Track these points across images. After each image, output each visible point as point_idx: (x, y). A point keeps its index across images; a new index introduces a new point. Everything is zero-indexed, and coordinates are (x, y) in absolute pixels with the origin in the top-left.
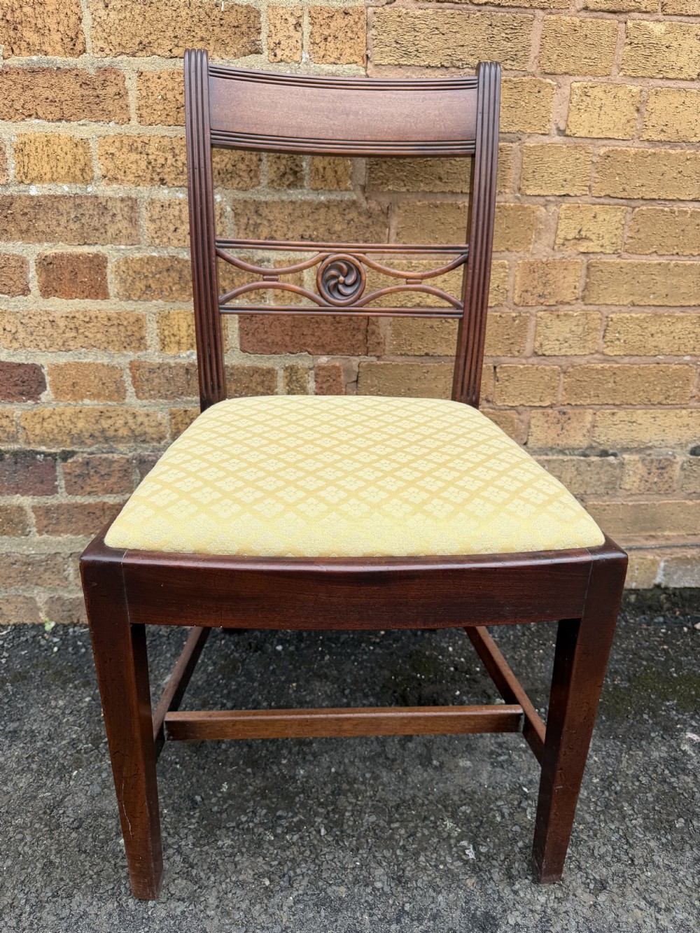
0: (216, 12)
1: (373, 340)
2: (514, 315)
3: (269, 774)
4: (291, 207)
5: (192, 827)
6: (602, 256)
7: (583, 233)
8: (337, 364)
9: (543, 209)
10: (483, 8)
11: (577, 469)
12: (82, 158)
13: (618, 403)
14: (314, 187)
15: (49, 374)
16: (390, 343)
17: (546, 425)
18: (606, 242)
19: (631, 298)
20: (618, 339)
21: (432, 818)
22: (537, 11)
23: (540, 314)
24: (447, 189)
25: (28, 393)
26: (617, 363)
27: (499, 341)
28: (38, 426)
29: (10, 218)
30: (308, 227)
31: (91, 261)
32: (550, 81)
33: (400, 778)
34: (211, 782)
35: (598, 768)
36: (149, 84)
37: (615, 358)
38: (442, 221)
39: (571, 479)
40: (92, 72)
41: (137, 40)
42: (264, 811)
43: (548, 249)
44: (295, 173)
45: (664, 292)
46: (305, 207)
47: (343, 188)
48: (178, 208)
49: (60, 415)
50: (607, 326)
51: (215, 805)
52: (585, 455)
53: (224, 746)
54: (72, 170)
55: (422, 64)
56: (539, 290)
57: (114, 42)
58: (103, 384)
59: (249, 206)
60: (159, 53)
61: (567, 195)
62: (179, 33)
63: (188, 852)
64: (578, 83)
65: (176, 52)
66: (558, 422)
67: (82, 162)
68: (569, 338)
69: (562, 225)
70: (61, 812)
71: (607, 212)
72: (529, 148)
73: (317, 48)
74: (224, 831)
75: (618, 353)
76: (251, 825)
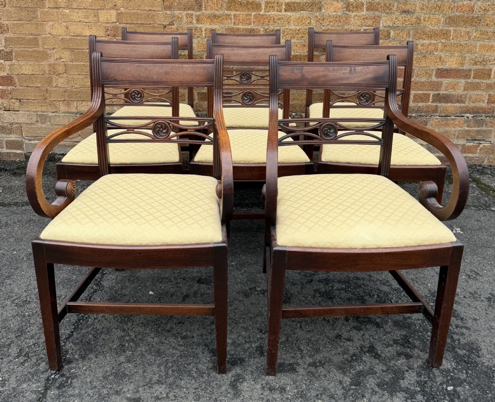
1: (13, 82)
6: (68, 62)
9: (49, 51)
16: (17, 84)
18: (67, 59)
19: (77, 73)
20: (78, 83)
23: (55, 77)
24: (25, 47)
37: (78, 88)
38: (25, 54)
43: (53, 61)
45: (86, 71)
50: (74, 80)
56: (53, 70)
61: (55, 48)
64: (51, 23)
69: (55, 55)
71: (66, 52)
72: (43, 38)
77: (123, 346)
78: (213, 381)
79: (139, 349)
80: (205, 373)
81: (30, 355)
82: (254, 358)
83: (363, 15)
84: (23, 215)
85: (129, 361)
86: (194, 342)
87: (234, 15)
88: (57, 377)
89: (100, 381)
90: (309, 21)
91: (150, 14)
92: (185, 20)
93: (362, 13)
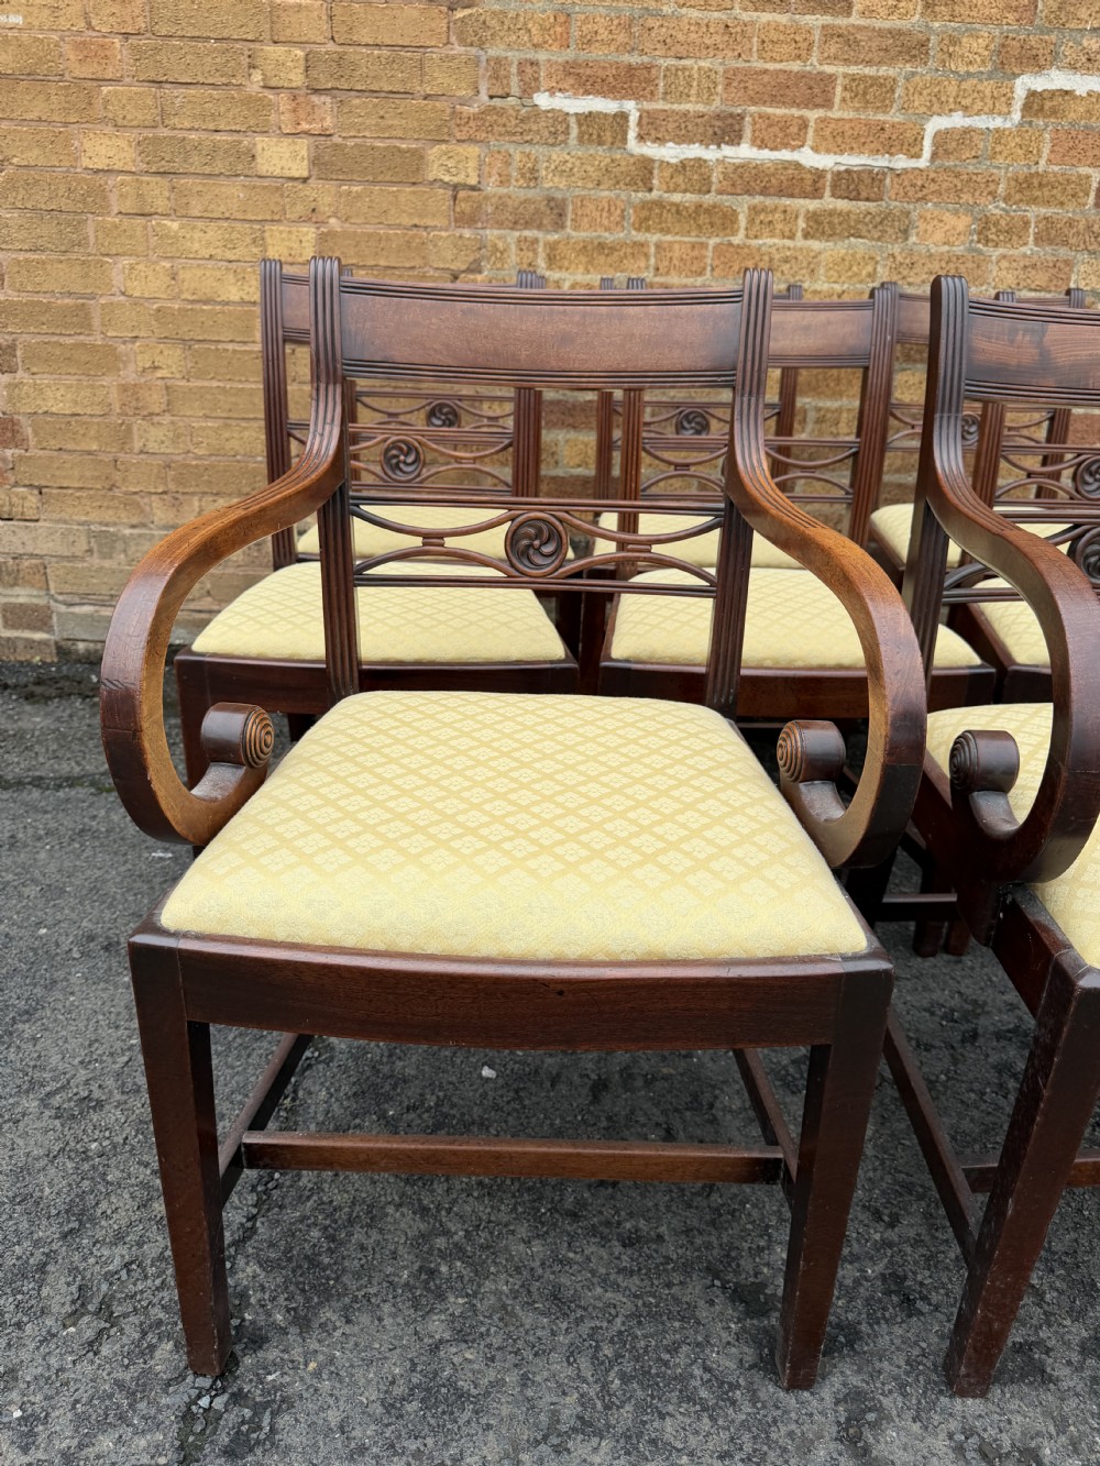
1: (19, 436)
2: (120, 422)
6: (175, 380)
7: (156, 364)
9: (122, 346)
10: (51, 213)
16: (32, 442)
17: (163, 507)
18: (174, 370)
19: (204, 412)
20: (201, 443)
22: (88, 214)
23: (138, 422)
24: (50, 332)
26: (207, 461)
27: (112, 440)
37: (202, 457)
38: (52, 353)
43: (133, 375)
45: (227, 407)
50: (192, 432)
55: (17, 248)
56: (134, 404)
61: (138, 337)
64: (126, 261)
68: (165, 441)
69: (139, 358)
71: (169, 349)
72: (103, 304)
77: (432, 1273)
78: (775, 1421)
79: (488, 1285)
80: (738, 1386)
81: (118, 1310)
82: (887, 1321)
83: (1025, 255)
84: (61, 815)
85: (462, 1337)
86: (668, 1259)
87: (658, 246)
88: (219, 1403)
89: (377, 1421)
90: (870, 268)
91: (413, 237)
92: (513, 257)
93: (1023, 249)
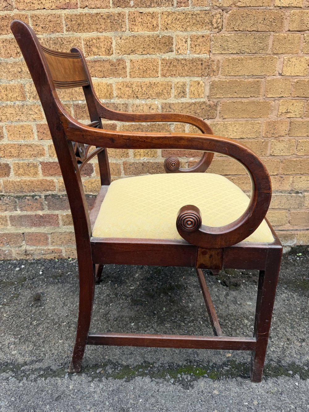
0: (158, 38)
2: (263, 141)
3: (179, 305)
4: (182, 105)
5: (155, 320)
6: (296, 118)
7: (288, 110)
8: (196, 161)
9: (273, 102)
10: (252, 32)
11: (287, 199)
12: (110, 90)
13: (302, 173)
14: (190, 97)
15: (95, 167)
17: (275, 182)
19: (307, 134)
20: (302, 149)
21: (240, 319)
22: (271, 32)
23: (272, 140)
24: (238, 96)
25: (87, 174)
26: (302, 158)
27: (257, 151)
28: (90, 186)
29: (84, 112)
30: (188, 111)
31: (111, 126)
32: (276, 56)
33: (226, 308)
34: (159, 307)
35: (299, 305)
36: (134, 64)
37: (301, 156)
38: (236, 107)
39: (285, 202)
40: (115, 60)
41: (131, 49)
42: (180, 316)
43: (275, 117)
44: (184, 92)
46: (187, 104)
47: (201, 97)
48: (142, 106)
49: (98, 182)
50: (298, 144)
51: (162, 314)
52: (290, 193)
53: (161, 296)
54: (106, 94)
55: (230, 53)
56: (272, 131)
57: (123, 50)
58: (114, 170)
59: (167, 105)
60: (138, 53)
61: (283, 97)
62: (145, 46)
63: (156, 328)
64: (286, 57)
65: (144, 53)
66: (280, 181)
67: (110, 91)
68: (283, 149)
69: (281, 108)
70: (109, 316)
71: (297, 102)
72: (268, 81)
73: (192, 49)
74: (167, 322)
75: (302, 154)
76: (176, 320)
